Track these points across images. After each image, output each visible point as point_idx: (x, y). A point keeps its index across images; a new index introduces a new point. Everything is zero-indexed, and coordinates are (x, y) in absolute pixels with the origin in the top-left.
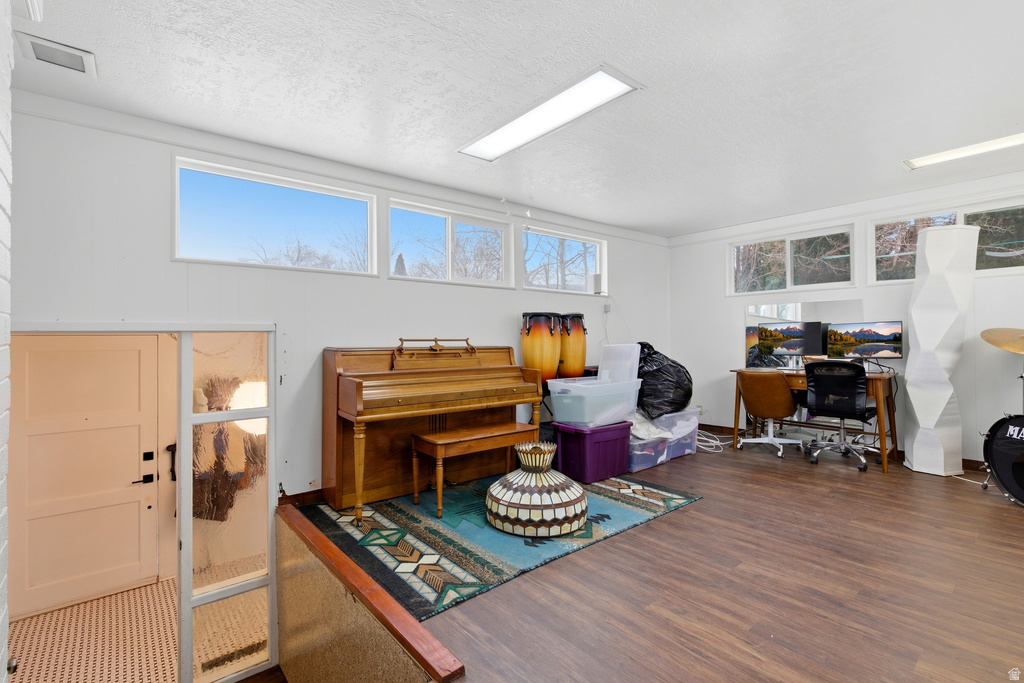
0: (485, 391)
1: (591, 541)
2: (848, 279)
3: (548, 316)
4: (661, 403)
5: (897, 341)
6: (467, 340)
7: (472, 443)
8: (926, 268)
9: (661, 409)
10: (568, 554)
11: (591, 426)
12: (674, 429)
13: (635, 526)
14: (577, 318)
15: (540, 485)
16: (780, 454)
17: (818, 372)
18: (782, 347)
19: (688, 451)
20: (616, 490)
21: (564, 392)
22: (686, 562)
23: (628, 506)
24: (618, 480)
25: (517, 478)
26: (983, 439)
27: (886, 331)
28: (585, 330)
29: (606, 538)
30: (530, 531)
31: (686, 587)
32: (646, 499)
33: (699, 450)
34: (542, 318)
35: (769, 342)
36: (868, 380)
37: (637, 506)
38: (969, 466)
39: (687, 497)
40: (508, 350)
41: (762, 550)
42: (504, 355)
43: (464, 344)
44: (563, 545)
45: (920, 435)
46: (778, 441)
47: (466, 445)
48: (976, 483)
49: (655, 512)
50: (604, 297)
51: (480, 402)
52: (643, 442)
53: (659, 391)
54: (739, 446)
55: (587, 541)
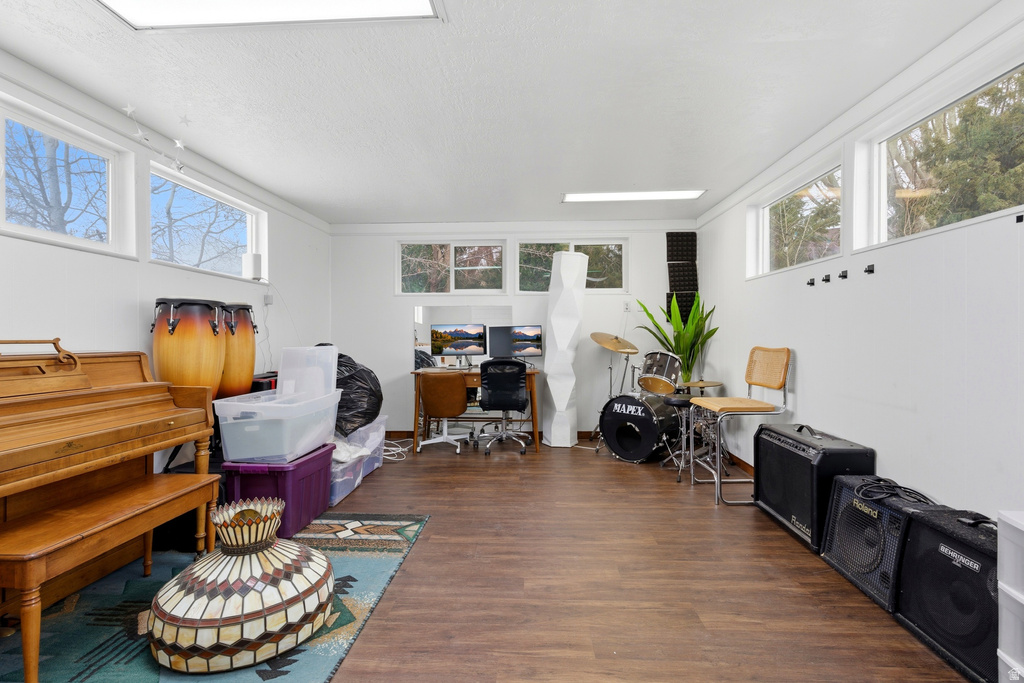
0: (119, 432)
1: (358, 624)
2: (501, 288)
3: (208, 307)
4: (354, 416)
5: (538, 341)
6: (55, 343)
7: (107, 535)
8: (560, 284)
9: (353, 422)
10: (341, 661)
11: (290, 458)
12: (368, 443)
13: (392, 578)
14: (243, 310)
15: (270, 571)
16: (458, 451)
17: (491, 370)
18: (450, 347)
19: (377, 465)
20: (332, 536)
21: (246, 416)
22: (479, 604)
23: (364, 554)
24: (325, 522)
25: (212, 569)
26: (600, 414)
27: (531, 333)
28: (255, 327)
29: (372, 611)
30: (267, 651)
31: (509, 635)
32: (376, 537)
33: (386, 462)
34: (196, 308)
35: (439, 343)
36: (530, 375)
37: (374, 550)
38: (583, 437)
39: (418, 521)
40: (138, 357)
41: (525, 557)
42: (133, 367)
43: (50, 350)
44: (326, 651)
45: (557, 417)
46: (451, 439)
47: (93, 541)
48: (590, 448)
49: (400, 551)
50: (264, 284)
51: (108, 453)
52: (345, 466)
53: (352, 401)
54: (418, 450)
55: (354, 627)
